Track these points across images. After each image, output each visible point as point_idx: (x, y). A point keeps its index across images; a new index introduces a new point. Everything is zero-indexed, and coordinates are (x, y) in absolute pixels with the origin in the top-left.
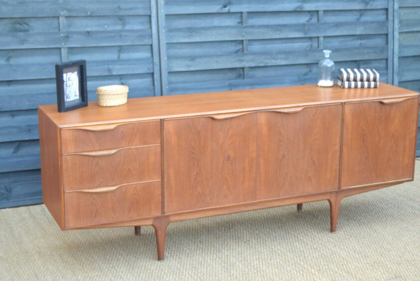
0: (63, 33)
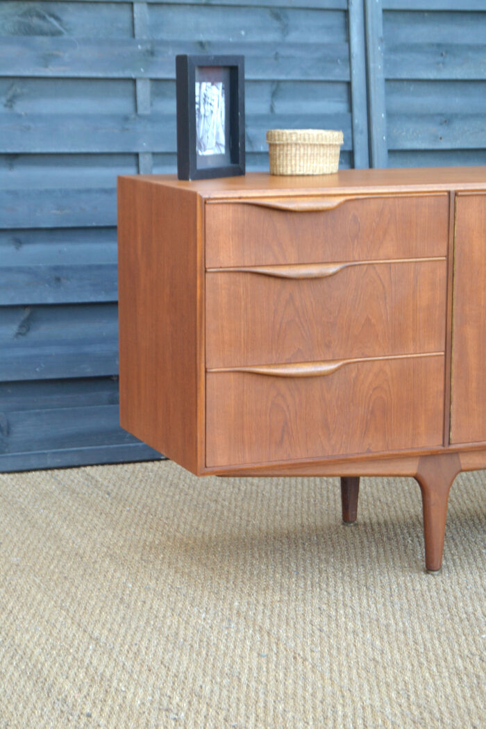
0: (142, 42)
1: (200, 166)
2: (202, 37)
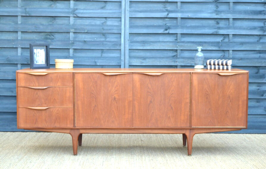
1: (34, 66)
2: (86, 40)
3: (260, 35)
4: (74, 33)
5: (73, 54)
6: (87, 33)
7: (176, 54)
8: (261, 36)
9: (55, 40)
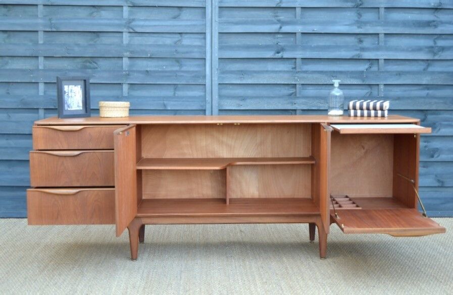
1: (65, 113)
2: (148, 69)
3: (427, 60)
4: (130, 58)
5: (128, 93)
6: (150, 58)
7: (293, 91)
8: (429, 62)
9: (99, 69)
